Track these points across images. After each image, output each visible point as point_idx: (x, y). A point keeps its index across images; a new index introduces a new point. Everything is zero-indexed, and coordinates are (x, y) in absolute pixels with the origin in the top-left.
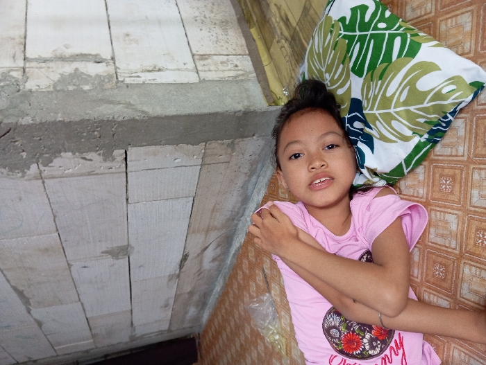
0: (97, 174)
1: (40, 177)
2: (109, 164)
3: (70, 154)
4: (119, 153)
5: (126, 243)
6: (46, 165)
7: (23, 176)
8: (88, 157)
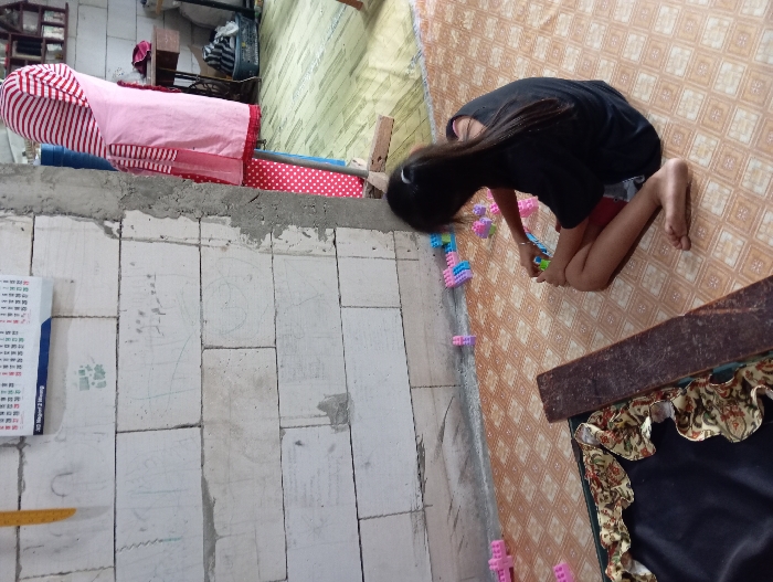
0: (313, 255)
1: (270, 250)
2: (322, 244)
3: (294, 227)
4: (329, 231)
5: (345, 391)
6: (276, 238)
7: (258, 248)
8: (308, 233)
